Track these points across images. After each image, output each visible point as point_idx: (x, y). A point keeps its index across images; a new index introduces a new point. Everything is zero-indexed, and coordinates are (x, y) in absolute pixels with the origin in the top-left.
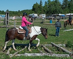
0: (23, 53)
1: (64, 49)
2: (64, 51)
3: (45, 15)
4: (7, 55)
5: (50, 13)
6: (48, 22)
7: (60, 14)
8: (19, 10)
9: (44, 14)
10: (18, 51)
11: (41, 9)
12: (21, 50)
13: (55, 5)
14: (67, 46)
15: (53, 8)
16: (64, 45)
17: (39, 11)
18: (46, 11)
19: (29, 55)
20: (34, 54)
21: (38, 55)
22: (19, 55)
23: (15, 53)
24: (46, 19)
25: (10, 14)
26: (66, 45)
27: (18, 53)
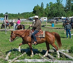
0: (23, 59)
1: (67, 55)
2: (67, 57)
3: (47, 18)
4: (6, 60)
5: (52, 15)
6: (50, 26)
7: (62, 17)
8: (19, 13)
9: (45, 17)
10: (17, 57)
11: (42, 11)
12: (20, 56)
13: (57, 8)
14: (70, 52)
15: (55, 10)
16: (67, 51)
17: (40, 14)
18: (48, 13)
19: (29, 61)
20: (34, 60)
21: (39, 61)
22: (18, 61)
23: (15, 59)
24: (48, 22)
25: (10, 17)
26: (69, 50)
27: (18, 59)
